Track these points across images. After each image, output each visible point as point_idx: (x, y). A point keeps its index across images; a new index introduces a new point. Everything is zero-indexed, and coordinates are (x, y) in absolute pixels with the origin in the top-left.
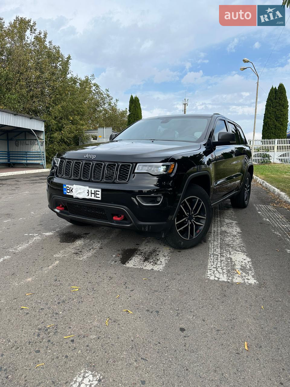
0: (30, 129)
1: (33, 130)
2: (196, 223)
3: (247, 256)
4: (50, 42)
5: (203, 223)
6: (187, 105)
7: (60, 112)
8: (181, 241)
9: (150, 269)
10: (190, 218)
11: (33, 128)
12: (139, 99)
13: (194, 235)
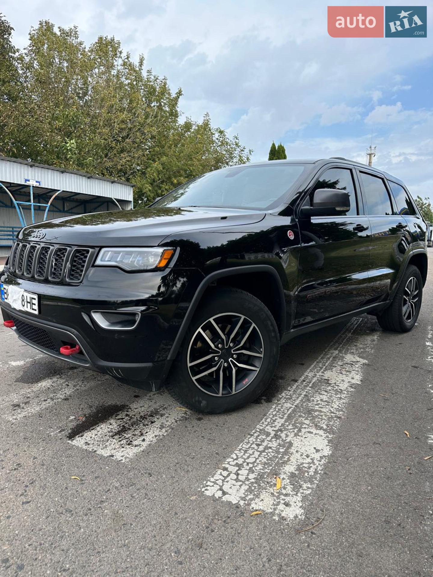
0: (111, 198)
1: (115, 199)
2: (239, 365)
3: (329, 441)
4: (149, 72)
5: (257, 366)
6: (373, 155)
7: (159, 173)
8: (200, 399)
9: (106, 455)
10: (226, 354)
11: (116, 197)
12: (285, 148)
13: (234, 389)
